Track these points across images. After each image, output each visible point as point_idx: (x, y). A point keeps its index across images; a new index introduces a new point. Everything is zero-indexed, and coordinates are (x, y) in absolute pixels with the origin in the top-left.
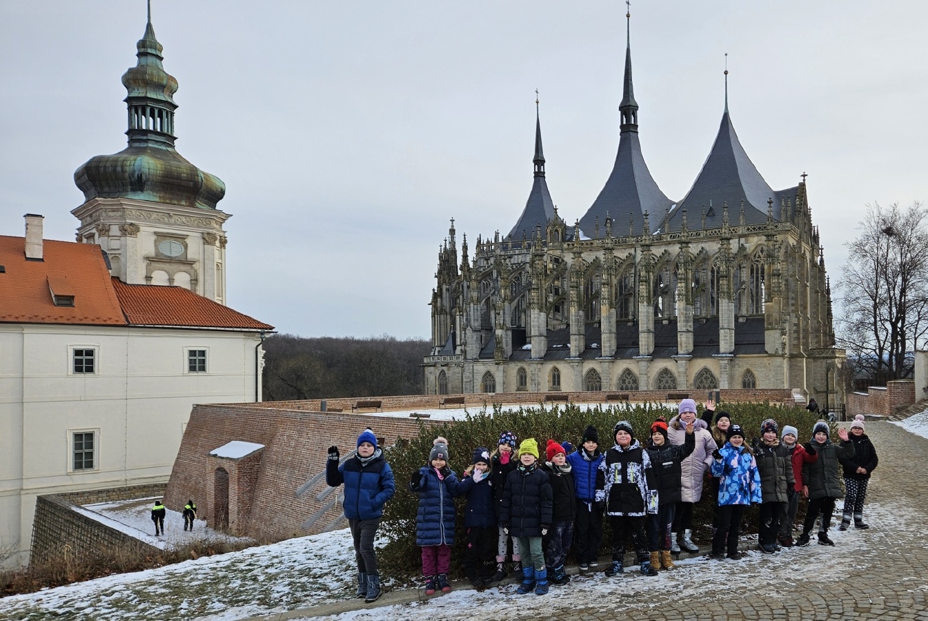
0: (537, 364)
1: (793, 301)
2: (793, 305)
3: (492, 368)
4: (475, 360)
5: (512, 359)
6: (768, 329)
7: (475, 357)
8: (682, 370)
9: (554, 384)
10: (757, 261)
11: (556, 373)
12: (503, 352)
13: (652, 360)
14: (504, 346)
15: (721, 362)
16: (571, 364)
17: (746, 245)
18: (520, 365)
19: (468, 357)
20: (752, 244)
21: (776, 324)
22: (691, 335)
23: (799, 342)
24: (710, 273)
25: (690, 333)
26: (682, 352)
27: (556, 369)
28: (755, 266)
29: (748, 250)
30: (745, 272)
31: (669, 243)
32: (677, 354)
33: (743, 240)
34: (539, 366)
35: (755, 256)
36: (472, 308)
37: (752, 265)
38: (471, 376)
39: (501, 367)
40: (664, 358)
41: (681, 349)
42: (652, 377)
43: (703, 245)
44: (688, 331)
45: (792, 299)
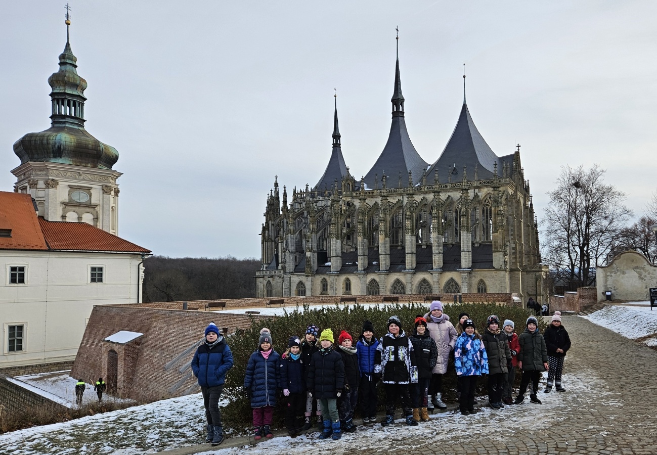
0: (335, 276)
1: (512, 233)
2: (512, 235)
3: (303, 278)
4: (292, 273)
5: (318, 272)
6: (495, 252)
7: (291, 271)
8: (435, 280)
9: (347, 289)
10: (487, 205)
11: (348, 282)
12: (311, 268)
13: (415, 273)
14: (312, 263)
15: (462, 274)
16: (359, 276)
17: (479, 194)
18: (323, 276)
19: (287, 271)
20: (483, 193)
21: (500, 248)
22: (441, 255)
23: (516, 261)
24: (454, 213)
25: (441, 254)
26: (436, 268)
27: (348, 279)
28: (485, 208)
29: (480, 197)
30: (478, 212)
31: (427, 192)
32: (432, 269)
33: (477, 191)
34: (336, 277)
35: (485, 201)
36: (290, 237)
37: (483, 208)
38: (288, 284)
39: (310, 278)
40: (423, 271)
41: (435, 266)
42: (415, 285)
43: (450, 194)
44: (439, 253)
45: (512, 230)
